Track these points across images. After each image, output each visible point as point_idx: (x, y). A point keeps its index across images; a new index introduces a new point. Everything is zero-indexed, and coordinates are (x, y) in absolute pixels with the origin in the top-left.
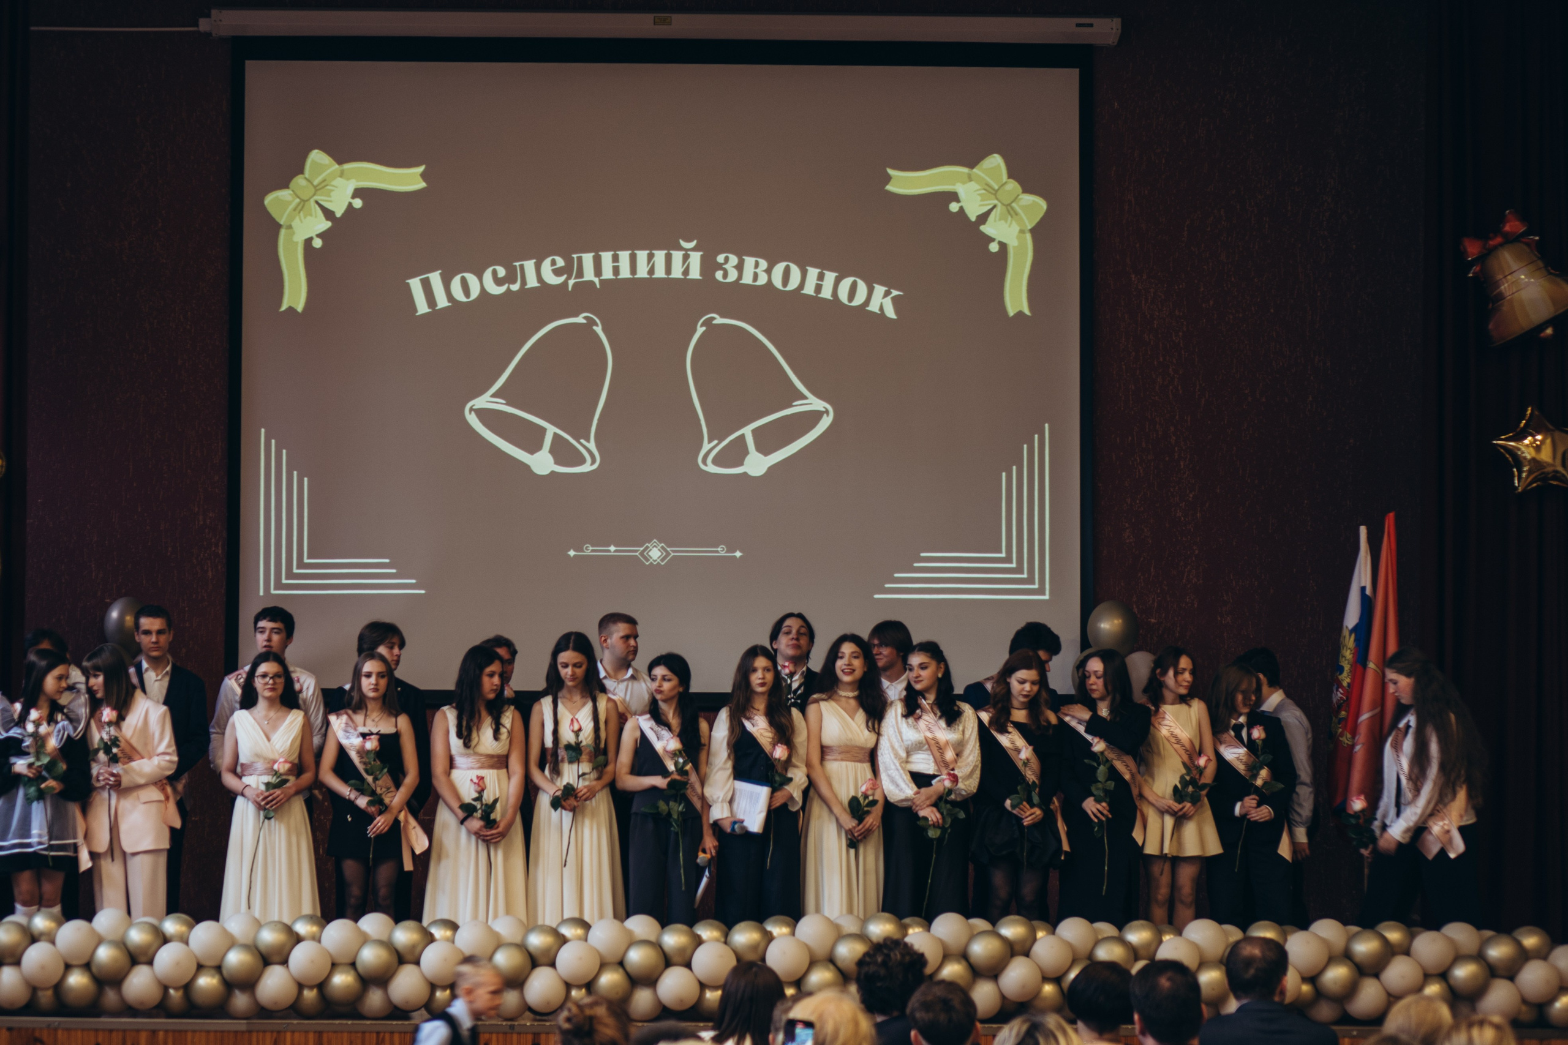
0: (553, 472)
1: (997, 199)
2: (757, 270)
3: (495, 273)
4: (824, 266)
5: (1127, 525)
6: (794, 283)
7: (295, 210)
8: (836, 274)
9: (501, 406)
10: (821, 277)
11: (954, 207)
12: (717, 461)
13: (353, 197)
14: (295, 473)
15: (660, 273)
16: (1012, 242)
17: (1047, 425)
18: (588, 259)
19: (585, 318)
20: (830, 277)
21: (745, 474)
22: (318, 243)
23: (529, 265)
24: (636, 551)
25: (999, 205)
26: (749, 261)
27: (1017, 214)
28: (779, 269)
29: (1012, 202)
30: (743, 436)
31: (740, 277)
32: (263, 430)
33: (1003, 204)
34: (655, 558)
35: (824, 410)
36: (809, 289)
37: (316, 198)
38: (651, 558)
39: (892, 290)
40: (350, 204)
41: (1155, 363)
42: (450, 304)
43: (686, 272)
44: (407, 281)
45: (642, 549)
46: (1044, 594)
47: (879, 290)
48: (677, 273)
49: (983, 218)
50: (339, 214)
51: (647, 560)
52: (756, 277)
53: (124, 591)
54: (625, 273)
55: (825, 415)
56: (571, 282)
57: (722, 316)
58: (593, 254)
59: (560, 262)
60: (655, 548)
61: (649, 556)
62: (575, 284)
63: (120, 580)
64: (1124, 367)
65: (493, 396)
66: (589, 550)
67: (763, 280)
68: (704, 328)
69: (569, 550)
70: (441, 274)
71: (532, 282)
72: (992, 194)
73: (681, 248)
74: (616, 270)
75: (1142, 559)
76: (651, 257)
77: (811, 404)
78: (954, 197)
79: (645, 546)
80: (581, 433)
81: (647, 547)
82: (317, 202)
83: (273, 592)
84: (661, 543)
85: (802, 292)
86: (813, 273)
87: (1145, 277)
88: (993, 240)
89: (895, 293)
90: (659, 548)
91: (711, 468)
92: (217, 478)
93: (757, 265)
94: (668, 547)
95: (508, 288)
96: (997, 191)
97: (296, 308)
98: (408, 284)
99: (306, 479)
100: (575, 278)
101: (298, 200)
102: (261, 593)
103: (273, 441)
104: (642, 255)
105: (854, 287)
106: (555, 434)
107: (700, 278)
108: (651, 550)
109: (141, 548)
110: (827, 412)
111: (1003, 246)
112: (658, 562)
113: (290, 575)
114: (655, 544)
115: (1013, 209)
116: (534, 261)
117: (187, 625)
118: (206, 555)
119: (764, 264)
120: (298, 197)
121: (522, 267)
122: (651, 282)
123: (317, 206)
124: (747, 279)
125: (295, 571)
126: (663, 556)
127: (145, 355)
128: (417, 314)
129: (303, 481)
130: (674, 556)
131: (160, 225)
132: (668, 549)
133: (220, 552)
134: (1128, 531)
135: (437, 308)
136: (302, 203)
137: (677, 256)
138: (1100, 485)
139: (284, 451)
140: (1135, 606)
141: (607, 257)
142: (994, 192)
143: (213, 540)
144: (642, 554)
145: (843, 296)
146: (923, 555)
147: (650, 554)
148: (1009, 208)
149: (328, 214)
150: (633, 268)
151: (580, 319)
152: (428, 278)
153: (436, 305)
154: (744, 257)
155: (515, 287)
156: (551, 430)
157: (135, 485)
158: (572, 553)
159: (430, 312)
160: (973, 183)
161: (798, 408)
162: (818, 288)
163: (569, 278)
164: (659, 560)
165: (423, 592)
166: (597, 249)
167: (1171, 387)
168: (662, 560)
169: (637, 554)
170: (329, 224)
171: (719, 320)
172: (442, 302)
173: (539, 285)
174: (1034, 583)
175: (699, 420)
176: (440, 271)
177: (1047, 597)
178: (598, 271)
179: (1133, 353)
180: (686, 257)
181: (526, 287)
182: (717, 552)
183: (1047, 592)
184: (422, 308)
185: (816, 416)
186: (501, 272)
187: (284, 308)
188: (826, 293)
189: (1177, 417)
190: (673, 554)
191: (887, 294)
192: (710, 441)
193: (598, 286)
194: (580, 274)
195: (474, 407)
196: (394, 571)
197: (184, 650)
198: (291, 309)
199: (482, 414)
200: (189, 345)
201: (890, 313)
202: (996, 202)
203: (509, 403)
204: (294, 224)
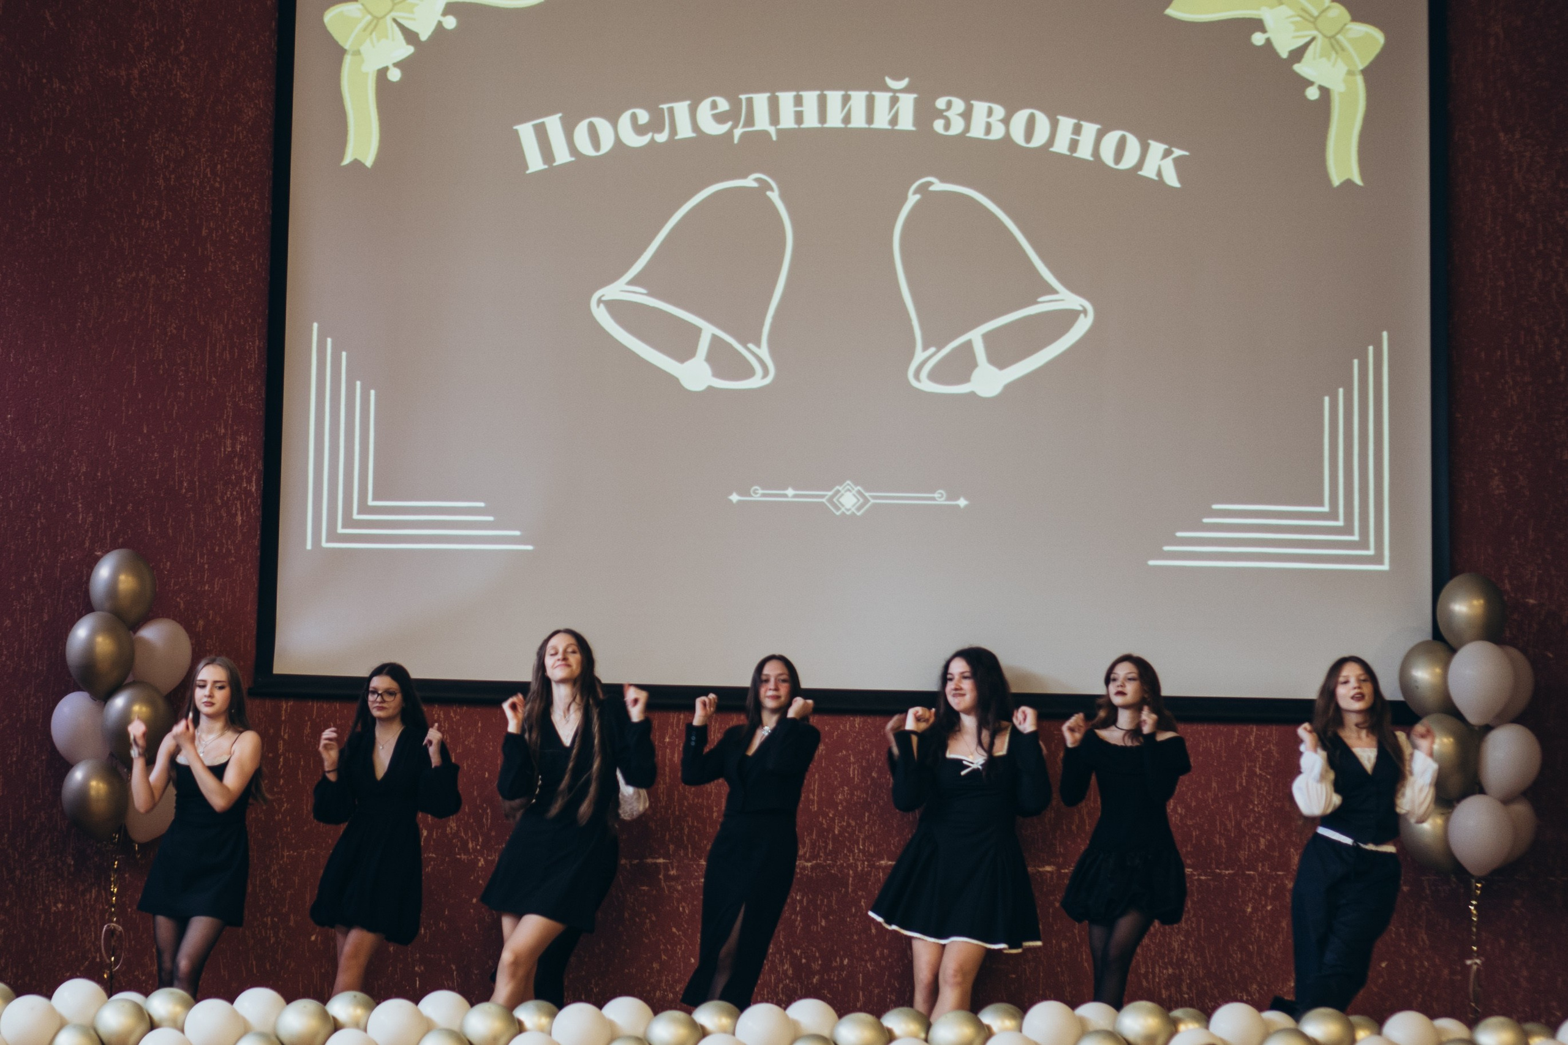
0: (710, 389)
1: (1317, 29)
2: (990, 120)
3: (634, 117)
4: (1082, 114)
5: (1495, 471)
6: (1039, 139)
7: (365, 30)
8: (1098, 126)
9: (640, 296)
10: (1077, 130)
11: (1258, 39)
12: (934, 376)
13: (445, 13)
14: (358, 383)
15: (858, 121)
16: (1337, 88)
17: (1385, 334)
18: (761, 101)
19: (757, 180)
20: (1090, 130)
21: (972, 395)
22: (395, 75)
23: (681, 109)
24: (823, 496)
25: (1320, 37)
26: (980, 108)
27: (1343, 49)
28: (1020, 118)
29: (1338, 33)
30: (969, 344)
31: (967, 128)
32: (315, 325)
33: (1325, 36)
34: (848, 506)
35: (1080, 308)
36: (1061, 146)
37: (394, 14)
38: (843, 506)
39: (1174, 149)
40: (440, 23)
41: (1533, 251)
42: (573, 159)
43: (894, 121)
44: (515, 128)
45: (830, 493)
46: (1381, 563)
47: (1157, 148)
48: (881, 122)
49: (1298, 54)
50: (424, 37)
51: (838, 509)
52: (988, 128)
53: (121, 540)
54: (811, 121)
55: (1082, 316)
56: (738, 132)
57: (943, 180)
58: (768, 95)
59: (723, 105)
60: (848, 493)
61: (840, 503)
62: (744, 135)
63: (117, 526)
64: (1490, 256)
65: (631, 283)
66: (758, 494)
67: (998, 133)
68: (918, 197)
69: (731, 494)
70: (561, 118)
71: (685, 131)
72: (1310, 22)
73: (886, 88)
74: (799, 117)
75: (1516, 517)
76: (846, 99)
77: (1062, 300)
78: (1258, 25)
79: (835, 489)
80: (750, 336)
81: (838, 491)
82: (395, 20)
83: (325, 544)
84: (856, 484)
85: (1051, 149)
86: (1066, 124)
87: (1518, 136)
88: (1311, 83)
89: (1178, 152)
90: (854, 492)
91: (926, 385)
92: (252, 389)
93: (990, 113)
94: (868, 490)
95: (653, 140)
96: (1316, 18)
97: (363, 161)
98: (516, 131)
99: (372, 392)
100: (745, 126)
101: (369, 17)
102: (309, 546)
103: (329, 340)
104: (834, 97)
105: (1121, 145)
106: (715, 338)
107: (913, 129)
108: (842, 495)
109: (145, 482)
110: (1085, 312)
111: (1325, 92)
112: (853, 513)
113: (349, 522)
114: (848, 487)
115: (1338, 42)
116: (688, 102)
117: (207, 588)
118: (235, 493)
119: (999, 111)
120: (370, 13)
121: (671, 110)
122: (846, 134)
123: (395, 26)
124: (977, 132)
125: (356, 516)
126: (859, 503)
127: (158, 222)
128: (528, 172)
129: (369, 395)
130: (874, 505)
131: (182, 47)
132: (867, 494)
133: (253, 490)
134: (1497, 478)
135: (555, 164)
136: (375, 21)
137: (882, 99)
138: (1459, 415)
139: (344, 354)
140: (1506, 581)
141: (786, 99)
142: (1312, 19)
143: (245, 473)
144: (830, 500)
145: (1107, 155)
146: (1215, 507)
147: (841, 500)
148: (1333, 41)
149: (410, 36)
150: (823, 115)
151: (750, 182)
152: (543, 124)
153: (554, 160)
154: (972, 102)
155: (662, 137)
156: (708, 330)
157: (140, 397)
158: (735, 498)
159: (546, 169)
160: (1283, 8)
161: (1044, 305)
162: (1074, 145)
163: (735, 126)
164: (853, 509)
165: (530, 548)
166: (773, 87)
167: (1554, 285)
168: (859, 509)
169: (824, 500)
170: (410, 50)
171: (938, 186)
172: (563, 156)
173: (694, 135)
174: (1367, 548)
175: (909, 320)
176: (560, 115)
177: (1385, 567)
178: (775, 118)
179: (1503, 238)
180: (894, 101)
181: (677, 138)
182: (934, 499)
183: (1387, 560)
184: (535, 163)
185: (1069, 318)
186: (643, 117)
187: (347, 161)
188: (1084, 152)
189: (1563, 325)
190: (872, 501)
191: (1167, 154)
192: (925, 348)
193: (774, 138)
194: (750, 121)
195: (603, 299)
196: (491, 518)
197: (201, 623)
198: (357, 164)
199: (616, 308)
200: (217, 209)
201: (1172, 179)
202: (1315, 33)
203: (651, 294)
204: (363, 49)
